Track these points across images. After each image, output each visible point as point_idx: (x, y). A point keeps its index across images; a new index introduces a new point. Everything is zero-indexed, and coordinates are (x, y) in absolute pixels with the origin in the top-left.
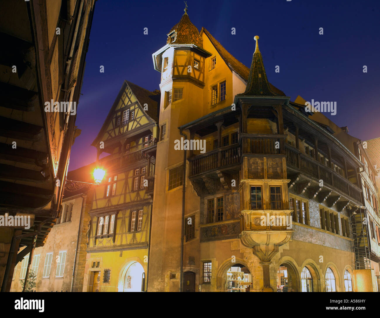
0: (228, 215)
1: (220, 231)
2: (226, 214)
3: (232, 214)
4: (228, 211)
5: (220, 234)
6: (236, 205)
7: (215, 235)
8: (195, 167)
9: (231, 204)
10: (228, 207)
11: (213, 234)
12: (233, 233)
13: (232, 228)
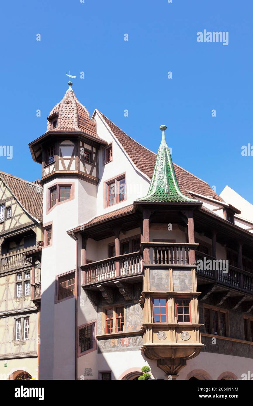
0: (129, 326)
1: (120, 343)
2: (127, 325)
3: (134, 326)
4: (129, 322)
5: (121, 345)
6: (138, 316)
7: (114, 347)
8: (89, 275)
9: (132, 315)
10: (129, 318)
11: (112, 346)
12: (135, 344)
13: (133, 339)
